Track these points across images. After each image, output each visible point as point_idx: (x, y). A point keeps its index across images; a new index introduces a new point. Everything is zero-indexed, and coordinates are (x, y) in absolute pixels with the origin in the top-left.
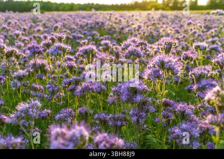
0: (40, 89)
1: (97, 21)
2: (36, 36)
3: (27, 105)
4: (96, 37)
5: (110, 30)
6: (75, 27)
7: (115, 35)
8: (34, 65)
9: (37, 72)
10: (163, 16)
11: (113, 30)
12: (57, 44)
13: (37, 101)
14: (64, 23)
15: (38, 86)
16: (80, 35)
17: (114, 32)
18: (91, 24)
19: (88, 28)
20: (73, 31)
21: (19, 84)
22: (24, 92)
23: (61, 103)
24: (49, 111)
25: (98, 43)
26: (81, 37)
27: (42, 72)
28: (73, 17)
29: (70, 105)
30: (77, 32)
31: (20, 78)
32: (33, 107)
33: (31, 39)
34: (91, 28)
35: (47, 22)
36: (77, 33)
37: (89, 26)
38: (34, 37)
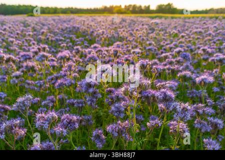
0: (32, 83)
1: (74, 25)
2: (27, 39)
3: (24, 99)
4: (73, 39)
5: (84, 33)
6: (57, 31)
7: (87, 37)
8: (27, 67)
9: (29, 71)
10: (124, 20)
11: (86, 33)
12: (42, 53)
13: (29, 96)
14: (48, 27)
15: (30, 82)
16: (61, 38)
17: (87, 35)
18: (69, 28)
19: (67, 31)
20: (56, 33)
21: (16, 81)
22: (21, 85)
23: (47, 92)
24: (39, 99)
25: (75, 44)
26: (62, 40)
27: (32, 71)
28: (56, 21)
29: (53, 93)
30: (59, 35)
31: (17, 77)
32: (27, 99)
33: (23, 42)
34: (70, 31)
35: (36, 26)
36: (59, 37)
37: (68, 30)
38: (26, 40)
